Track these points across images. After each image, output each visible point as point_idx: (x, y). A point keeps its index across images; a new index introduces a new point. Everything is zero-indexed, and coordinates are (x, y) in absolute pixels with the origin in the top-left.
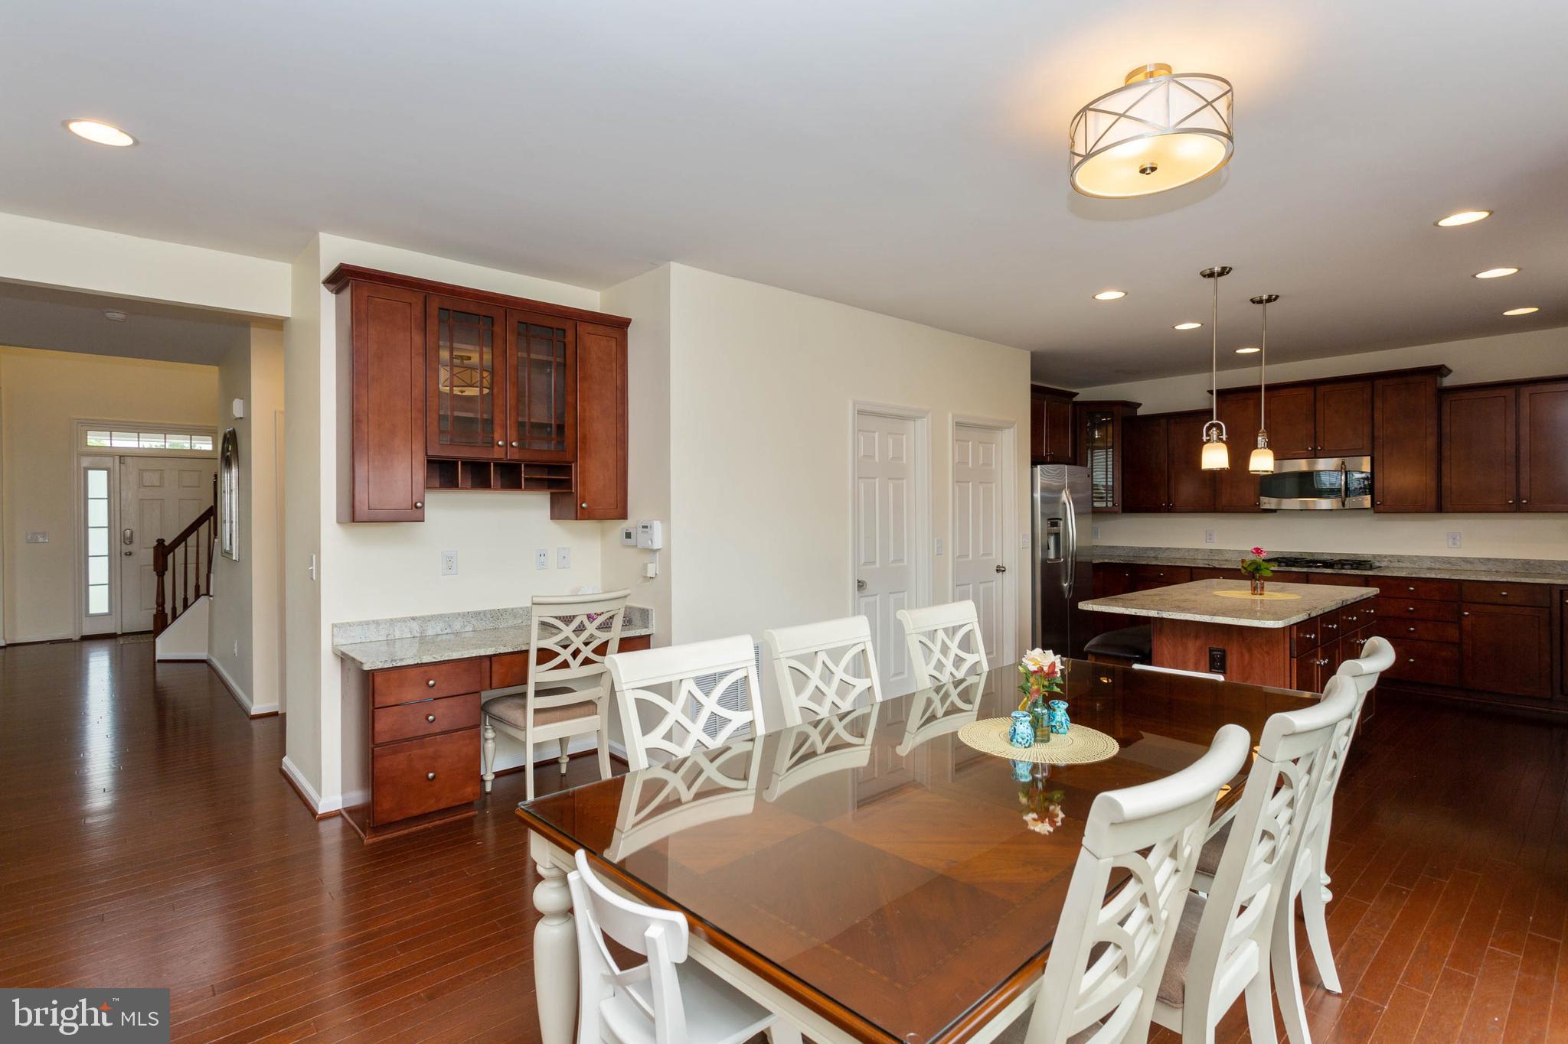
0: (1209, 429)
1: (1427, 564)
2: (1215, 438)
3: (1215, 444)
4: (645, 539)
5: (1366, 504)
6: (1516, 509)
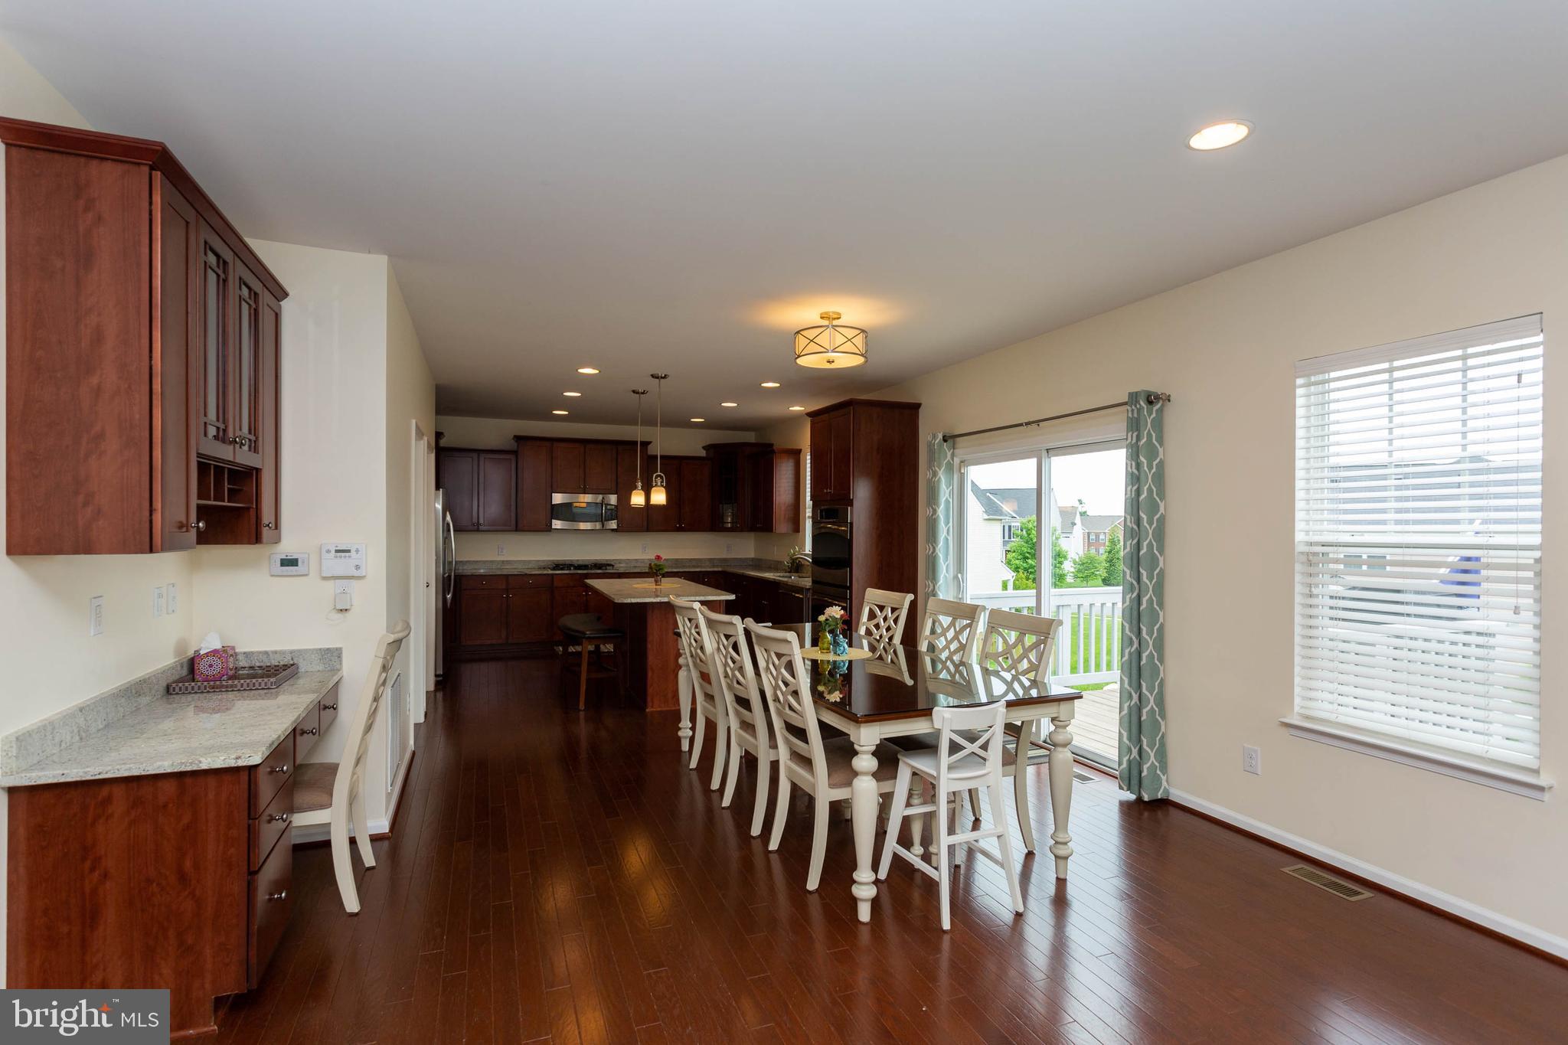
0: (657, 477)
1: (633, 564)
2: (659, 484)
3: (659, 488)
4: (342, 566)
5: (614, 526)
6: (680, 530)
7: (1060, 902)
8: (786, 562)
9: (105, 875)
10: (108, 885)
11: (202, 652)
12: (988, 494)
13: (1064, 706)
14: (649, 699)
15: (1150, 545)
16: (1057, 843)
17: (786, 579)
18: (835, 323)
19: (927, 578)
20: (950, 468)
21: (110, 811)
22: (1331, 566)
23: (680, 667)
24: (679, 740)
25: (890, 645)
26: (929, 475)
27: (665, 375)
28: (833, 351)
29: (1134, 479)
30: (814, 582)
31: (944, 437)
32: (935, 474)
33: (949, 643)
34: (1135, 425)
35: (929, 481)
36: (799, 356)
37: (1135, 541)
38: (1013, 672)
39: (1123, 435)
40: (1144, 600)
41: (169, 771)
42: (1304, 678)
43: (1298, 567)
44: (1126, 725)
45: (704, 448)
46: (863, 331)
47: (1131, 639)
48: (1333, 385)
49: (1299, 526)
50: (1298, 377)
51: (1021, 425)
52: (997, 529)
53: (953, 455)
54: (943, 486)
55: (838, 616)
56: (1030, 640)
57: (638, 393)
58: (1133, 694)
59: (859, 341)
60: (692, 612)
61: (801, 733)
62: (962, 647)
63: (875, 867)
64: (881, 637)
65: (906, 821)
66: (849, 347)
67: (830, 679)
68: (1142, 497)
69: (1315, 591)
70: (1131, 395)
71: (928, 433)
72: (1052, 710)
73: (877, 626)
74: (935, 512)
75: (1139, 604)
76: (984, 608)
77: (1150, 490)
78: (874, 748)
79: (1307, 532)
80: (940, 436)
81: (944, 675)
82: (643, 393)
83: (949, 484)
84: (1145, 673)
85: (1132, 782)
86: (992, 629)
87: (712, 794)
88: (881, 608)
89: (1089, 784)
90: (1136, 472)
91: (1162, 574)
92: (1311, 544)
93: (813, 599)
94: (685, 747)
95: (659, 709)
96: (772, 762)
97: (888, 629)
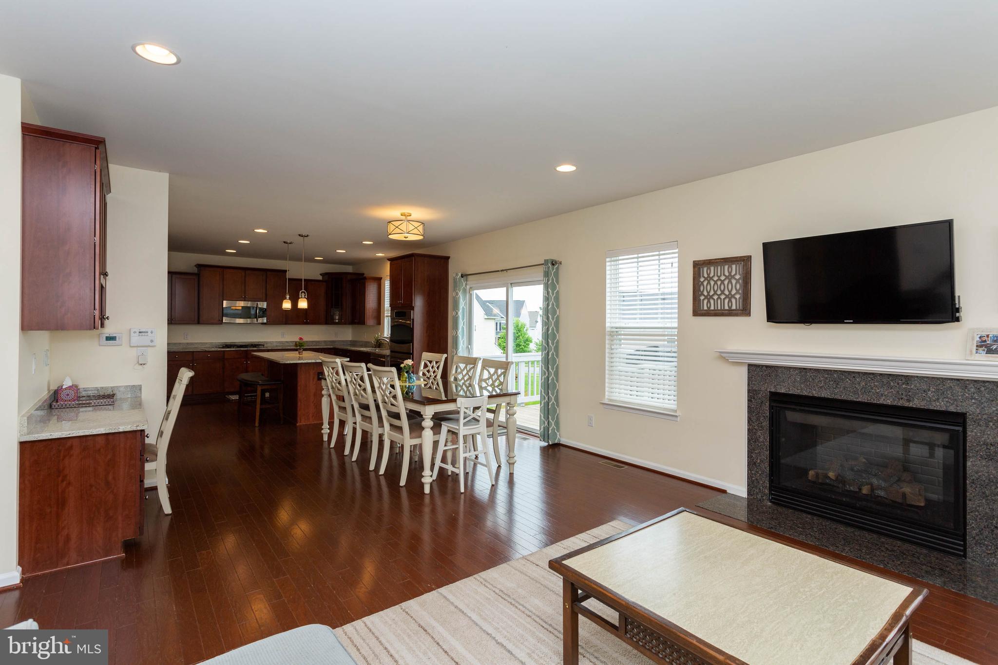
2: (303, 297)
3: (303, 299)
4: (145, 340)
5: (265, 321)
6: (307, 323)
7: (511, 482)
8: (373, 341)
9: (69, 484)
10: (70, 488)
11: (64, 387)
12: (488, 304)
13: (512, 397)
14: (298, 419)
15: (553, 329)
16: (510, 458)
17: (373, 351)
18: (409, 218)
19: (453, 348)
20: (465, 291)
21: (72, 453)
22: (619, 337)
23: (323, 396)
24: (322, 435)
25: (435, 380)
26: (454, 294)
27: (307, 235)
28: (408, 233)
29: (547, 299)
30: (391, 351)
31: (462, 275)
32: (457, 294)
33: (464, 376)
34: (547, 274)
35: (454, 298)
36: (390, 234)
37: (547, 327)
38: (493, 386)
39: (542, 278)
40: (550, 354)
41: (104, 432)
42: (609, 383)
43: (607, 337)
44: (543, 411)
45: (321, 274)
46: (423, 223)
47: (545, 372)
48: (620, 262)
49: (608, 320)
50: (607, 258)
51: (499, 271)
52: (492, 324)
53: (466, 284)
54: (461, 300)
55: (411, 364)
56: (500, 371)
57: (287, 243)
58: (546, 397)
59: (421, 228)
60: (334, 363)
61: (397, 416)
62: (470, 378)
63: (432, 470)
64: (430, 376)
65: (445, 452)
66: (415, 231)
67: (407, 396)
68: (549, 307)
69: (613, 347)
70: (545, 260)
71: (453, 272)
72: (507, 399)
73: (428, 371)
74: (457, 313)
75: (548, 356)
76: (480, 359)
77: (553, 304)
78: (432, 416)
79: (610, 323)
80: (460, 275)
81: (462, 393)
82: (291, 243)
83: (464, 299)
84: (551, 387)
85: (545, 437)
86: (483, 368)
87: (345, 457)
88: (431, 362)
89: (528, 441)
90: (547, 296)
91: (558, 342)
92: (612, 328)
93: (391, 361)
94: (325, 438)
95: (304, 424)
96: (379, 434)
97: (434, 372)
